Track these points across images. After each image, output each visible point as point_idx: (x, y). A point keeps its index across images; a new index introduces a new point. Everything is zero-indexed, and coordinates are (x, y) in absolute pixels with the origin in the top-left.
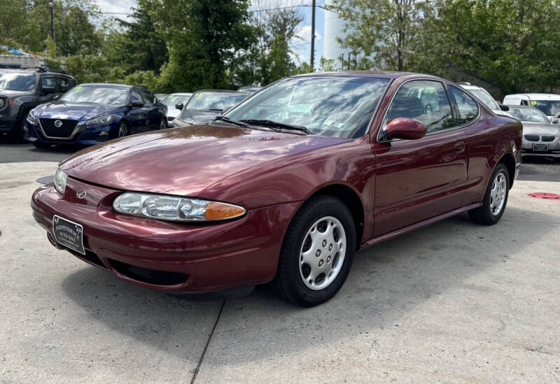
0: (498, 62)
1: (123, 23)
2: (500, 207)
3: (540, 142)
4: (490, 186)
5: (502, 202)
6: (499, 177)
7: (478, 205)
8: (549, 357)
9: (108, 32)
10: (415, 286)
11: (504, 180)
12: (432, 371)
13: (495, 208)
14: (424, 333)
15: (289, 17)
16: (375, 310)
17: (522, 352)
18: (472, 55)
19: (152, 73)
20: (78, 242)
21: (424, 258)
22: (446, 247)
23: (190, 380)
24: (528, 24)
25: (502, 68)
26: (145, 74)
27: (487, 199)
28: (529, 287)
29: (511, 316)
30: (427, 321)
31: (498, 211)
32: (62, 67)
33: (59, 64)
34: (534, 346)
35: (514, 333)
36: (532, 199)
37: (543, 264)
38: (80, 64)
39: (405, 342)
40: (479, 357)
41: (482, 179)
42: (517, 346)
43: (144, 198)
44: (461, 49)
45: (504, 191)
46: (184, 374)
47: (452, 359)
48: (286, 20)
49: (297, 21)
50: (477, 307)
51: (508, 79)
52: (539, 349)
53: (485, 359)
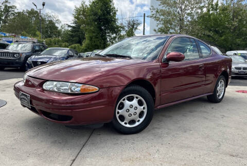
0: (223, 38)
1: (69, 26)
2: (222, 95)
3: (242, 70)
4: (217, 85)
5: (223, 93)
6: (221, 82)
7: (211, 93)
8: (241, 159)
9: (63, 30)
10: (180, 127)
11: (224, 83)
12: (183, 164)
13: (219, 95)
14: (182, 147)
15: (136, 22)
16: (160, 137)
17: (228, 157)
18: (211, 35)
19: (79, 45)
20: (28, 103)
21: (185, 116)
22: (196, 111)
23: (70, 164)
24: (236, 21)
25: (225, 40)
26: (76, 45)
27: (215, 91)
28: (233, 128)
29: (224, 141)
30: (184, 142)
31: (220, 97)
32: (44, 43)
33: (43, 41)
34: (234, 154)
35: (224, 148)
36: (237, 93)
37: (241, 119)
38: (51, 42)
39: (172, 151)
40: (207, 158)
41: (212, 82)
42: (226, 154)
43: (55, 83)
44: (207, 33)
45: (223, 88)
46: (69, 161)
47: (193, 159)
48: (134, 24)
49: (139, 24)
50: (208, 137)
51: (228, 45)
52: (237, 156)
53: (210, 159)
